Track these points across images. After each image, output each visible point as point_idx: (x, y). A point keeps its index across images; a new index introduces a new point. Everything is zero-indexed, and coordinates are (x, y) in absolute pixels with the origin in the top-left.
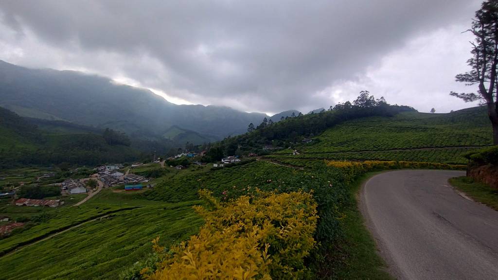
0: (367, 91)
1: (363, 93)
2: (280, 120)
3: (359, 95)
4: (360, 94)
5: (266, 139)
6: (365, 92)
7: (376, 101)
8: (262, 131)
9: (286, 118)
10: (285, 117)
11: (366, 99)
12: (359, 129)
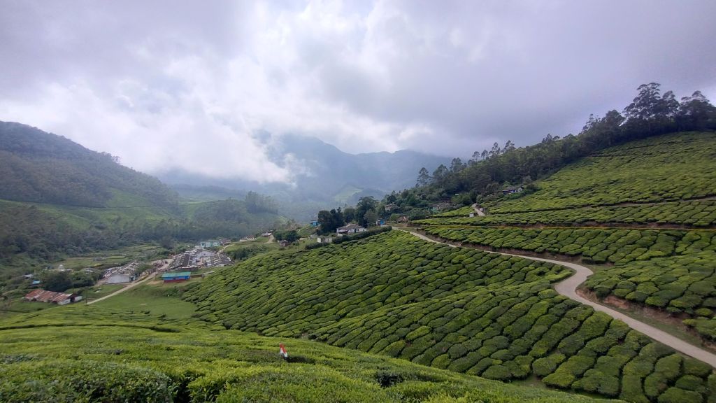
0: (653, 84)
1: (644, 88)
2: (471, 158)
3: (637, 94)
4: (639, 92)
5: (443, 192)
6: (650, 86)
7: (680, 102)
8: (440, 178)
9: (483, 154)
10: (481, 152)
11: (654, 100)
12: (636, 160)
